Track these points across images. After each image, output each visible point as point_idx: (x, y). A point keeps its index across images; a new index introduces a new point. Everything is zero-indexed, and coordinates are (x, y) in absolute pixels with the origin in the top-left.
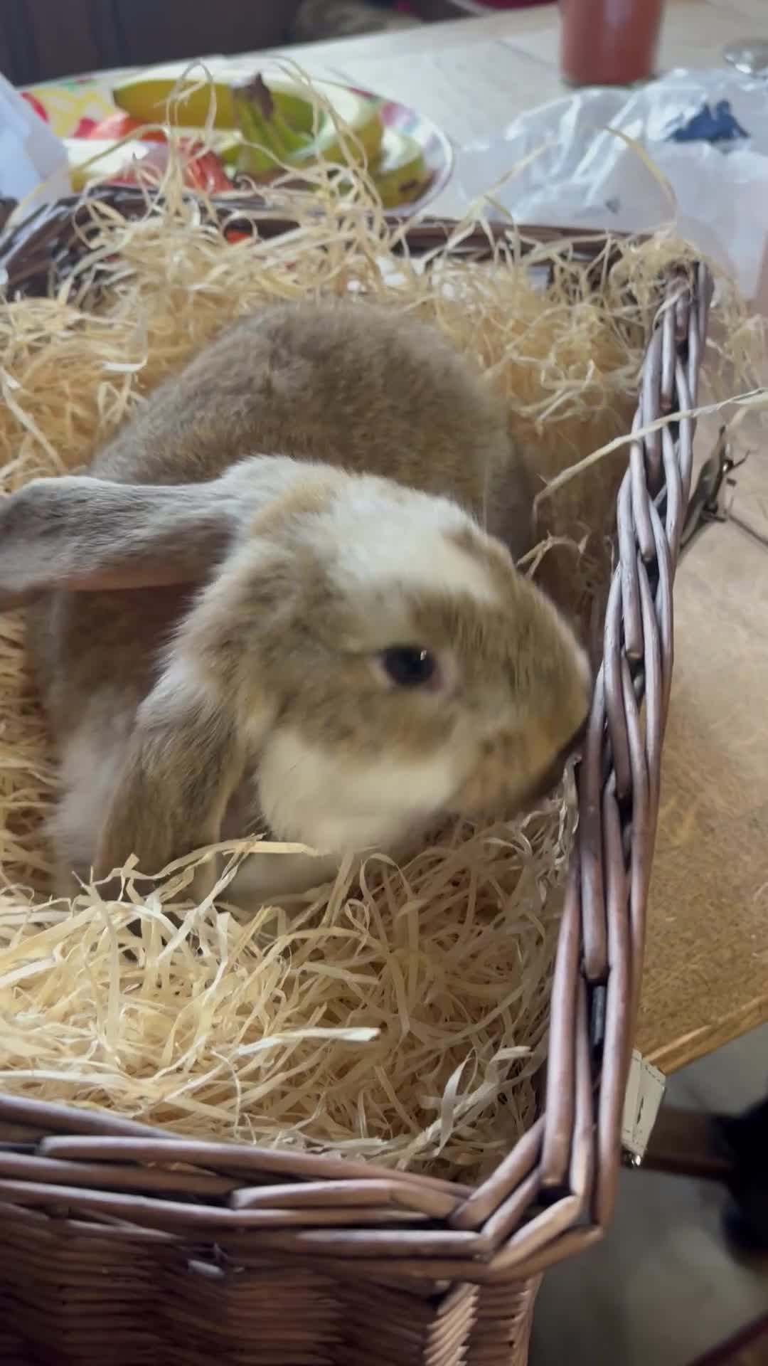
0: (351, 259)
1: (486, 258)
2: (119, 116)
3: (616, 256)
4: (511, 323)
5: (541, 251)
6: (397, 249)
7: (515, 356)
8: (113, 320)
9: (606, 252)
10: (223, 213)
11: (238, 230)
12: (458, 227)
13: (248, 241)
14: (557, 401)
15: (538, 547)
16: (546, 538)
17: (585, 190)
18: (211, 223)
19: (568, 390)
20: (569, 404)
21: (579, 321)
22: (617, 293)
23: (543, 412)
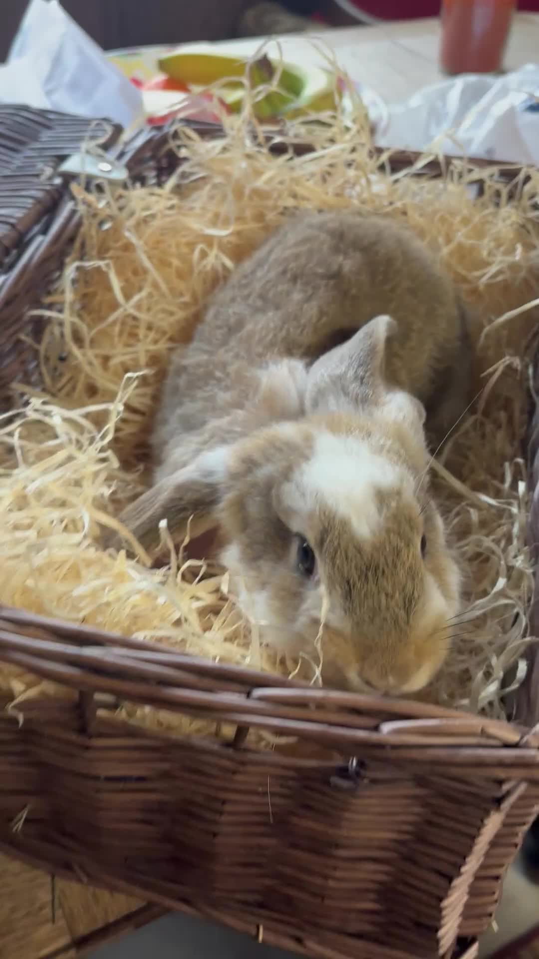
0: (351, 173)
1: (438, 176)
2: (161, 77)
3: (528, 179)
4: (458, 218)
5: (477, 174)
6: (382, 168)
7: (463, 240)
8: (194, 205)
9: (521, 176)
10: (268, 139)
11: (278, 150)
12: (423, 156)
13: (286, 157)
14: (493, 269)
15: (500, 362)
16: (504, 356)
17: (470, 141)
18: (259, 145)
19: (501, 262)
20: (500, 272)
21: (504, 220)
22: (527, 203)
23: (485, 277)
